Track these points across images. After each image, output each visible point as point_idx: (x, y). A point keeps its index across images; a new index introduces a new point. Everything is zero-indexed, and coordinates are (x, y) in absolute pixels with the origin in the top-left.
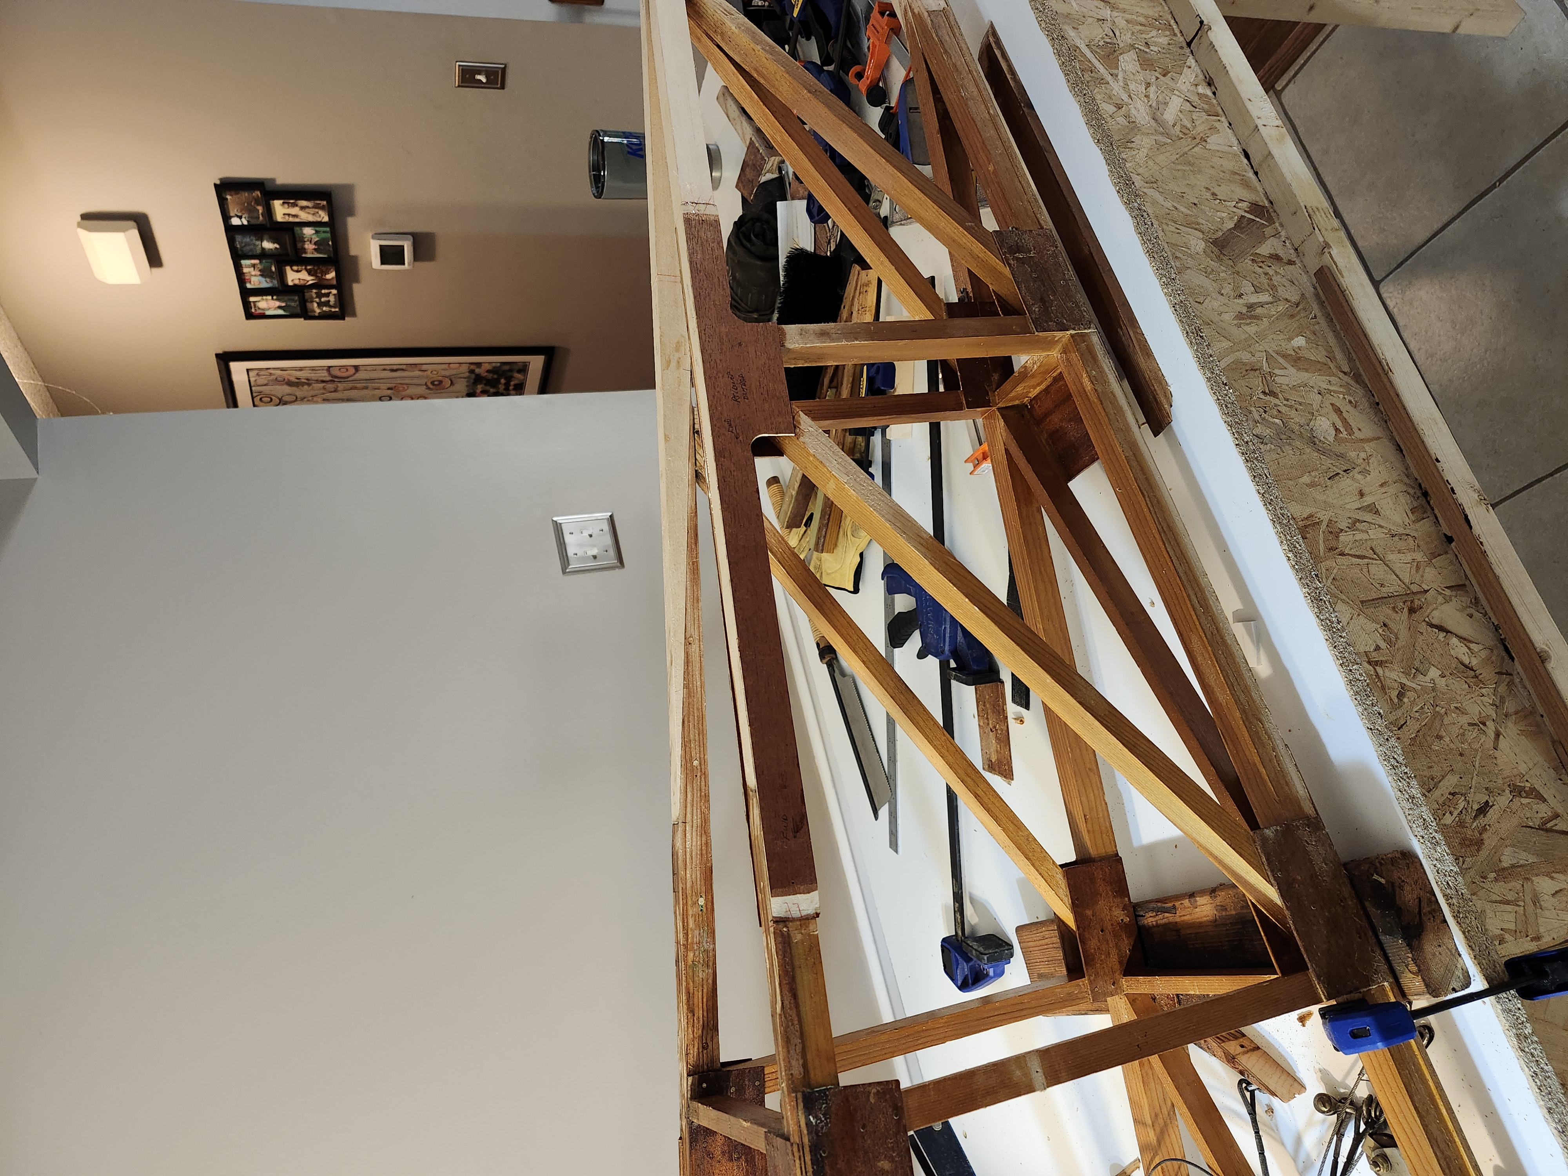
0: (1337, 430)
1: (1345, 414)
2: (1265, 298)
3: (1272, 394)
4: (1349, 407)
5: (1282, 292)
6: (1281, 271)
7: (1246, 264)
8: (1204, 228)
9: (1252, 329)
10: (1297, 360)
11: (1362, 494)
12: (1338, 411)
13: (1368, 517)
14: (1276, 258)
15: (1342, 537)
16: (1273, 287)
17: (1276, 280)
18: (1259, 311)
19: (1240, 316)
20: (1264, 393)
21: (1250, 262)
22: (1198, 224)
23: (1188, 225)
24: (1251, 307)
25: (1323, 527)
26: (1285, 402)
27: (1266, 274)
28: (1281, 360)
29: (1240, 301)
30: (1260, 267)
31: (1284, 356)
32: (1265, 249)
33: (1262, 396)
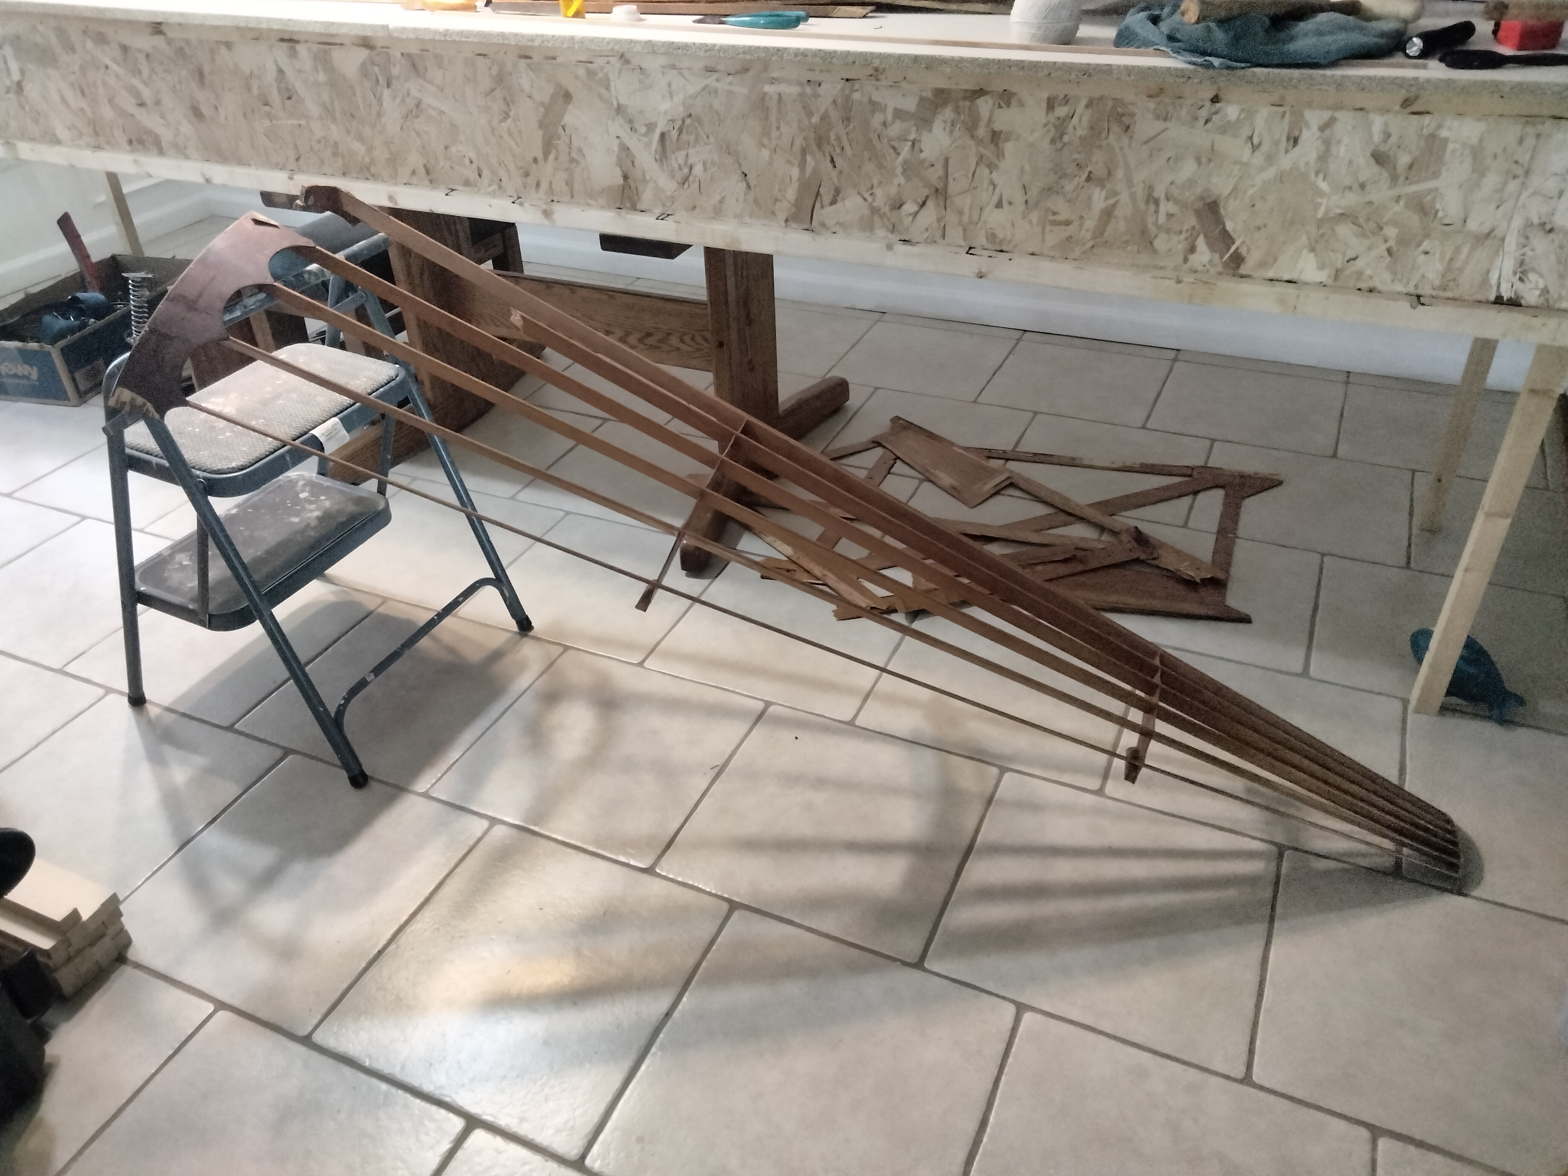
0: (1055, 214)
1: (1063, 227)
2: (1162, 219)
3: (1089, 179)
4: (1066, 234)
5: (1163, 236)
6: (1180, 247)
7: (1192, 221)
8: (1231, 201)
9: (1140, 191)
10: (1108, 214)
11: (1010, 203)
12: (1067, 223)
13: (995, 199)
14: (1192, 249)
15: (986, 171)
16: (1168, 231)
17: (1175, 238)
18: (1152, 208)
19: (1151, 188)
20: (1090, 173)
21: (1192, 224)
22: (1235, 198)
23: (1235, 189)
24: (1157, 202)
25: (996, 161)
26: (1081, 186)
27: (1181, 232)
28: (1112, 201)
29: (1163, 197)
30: (1187, 231)
31: (1114, 205)
32: (1201, 242)
33: (1089, 169)
